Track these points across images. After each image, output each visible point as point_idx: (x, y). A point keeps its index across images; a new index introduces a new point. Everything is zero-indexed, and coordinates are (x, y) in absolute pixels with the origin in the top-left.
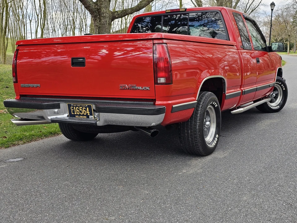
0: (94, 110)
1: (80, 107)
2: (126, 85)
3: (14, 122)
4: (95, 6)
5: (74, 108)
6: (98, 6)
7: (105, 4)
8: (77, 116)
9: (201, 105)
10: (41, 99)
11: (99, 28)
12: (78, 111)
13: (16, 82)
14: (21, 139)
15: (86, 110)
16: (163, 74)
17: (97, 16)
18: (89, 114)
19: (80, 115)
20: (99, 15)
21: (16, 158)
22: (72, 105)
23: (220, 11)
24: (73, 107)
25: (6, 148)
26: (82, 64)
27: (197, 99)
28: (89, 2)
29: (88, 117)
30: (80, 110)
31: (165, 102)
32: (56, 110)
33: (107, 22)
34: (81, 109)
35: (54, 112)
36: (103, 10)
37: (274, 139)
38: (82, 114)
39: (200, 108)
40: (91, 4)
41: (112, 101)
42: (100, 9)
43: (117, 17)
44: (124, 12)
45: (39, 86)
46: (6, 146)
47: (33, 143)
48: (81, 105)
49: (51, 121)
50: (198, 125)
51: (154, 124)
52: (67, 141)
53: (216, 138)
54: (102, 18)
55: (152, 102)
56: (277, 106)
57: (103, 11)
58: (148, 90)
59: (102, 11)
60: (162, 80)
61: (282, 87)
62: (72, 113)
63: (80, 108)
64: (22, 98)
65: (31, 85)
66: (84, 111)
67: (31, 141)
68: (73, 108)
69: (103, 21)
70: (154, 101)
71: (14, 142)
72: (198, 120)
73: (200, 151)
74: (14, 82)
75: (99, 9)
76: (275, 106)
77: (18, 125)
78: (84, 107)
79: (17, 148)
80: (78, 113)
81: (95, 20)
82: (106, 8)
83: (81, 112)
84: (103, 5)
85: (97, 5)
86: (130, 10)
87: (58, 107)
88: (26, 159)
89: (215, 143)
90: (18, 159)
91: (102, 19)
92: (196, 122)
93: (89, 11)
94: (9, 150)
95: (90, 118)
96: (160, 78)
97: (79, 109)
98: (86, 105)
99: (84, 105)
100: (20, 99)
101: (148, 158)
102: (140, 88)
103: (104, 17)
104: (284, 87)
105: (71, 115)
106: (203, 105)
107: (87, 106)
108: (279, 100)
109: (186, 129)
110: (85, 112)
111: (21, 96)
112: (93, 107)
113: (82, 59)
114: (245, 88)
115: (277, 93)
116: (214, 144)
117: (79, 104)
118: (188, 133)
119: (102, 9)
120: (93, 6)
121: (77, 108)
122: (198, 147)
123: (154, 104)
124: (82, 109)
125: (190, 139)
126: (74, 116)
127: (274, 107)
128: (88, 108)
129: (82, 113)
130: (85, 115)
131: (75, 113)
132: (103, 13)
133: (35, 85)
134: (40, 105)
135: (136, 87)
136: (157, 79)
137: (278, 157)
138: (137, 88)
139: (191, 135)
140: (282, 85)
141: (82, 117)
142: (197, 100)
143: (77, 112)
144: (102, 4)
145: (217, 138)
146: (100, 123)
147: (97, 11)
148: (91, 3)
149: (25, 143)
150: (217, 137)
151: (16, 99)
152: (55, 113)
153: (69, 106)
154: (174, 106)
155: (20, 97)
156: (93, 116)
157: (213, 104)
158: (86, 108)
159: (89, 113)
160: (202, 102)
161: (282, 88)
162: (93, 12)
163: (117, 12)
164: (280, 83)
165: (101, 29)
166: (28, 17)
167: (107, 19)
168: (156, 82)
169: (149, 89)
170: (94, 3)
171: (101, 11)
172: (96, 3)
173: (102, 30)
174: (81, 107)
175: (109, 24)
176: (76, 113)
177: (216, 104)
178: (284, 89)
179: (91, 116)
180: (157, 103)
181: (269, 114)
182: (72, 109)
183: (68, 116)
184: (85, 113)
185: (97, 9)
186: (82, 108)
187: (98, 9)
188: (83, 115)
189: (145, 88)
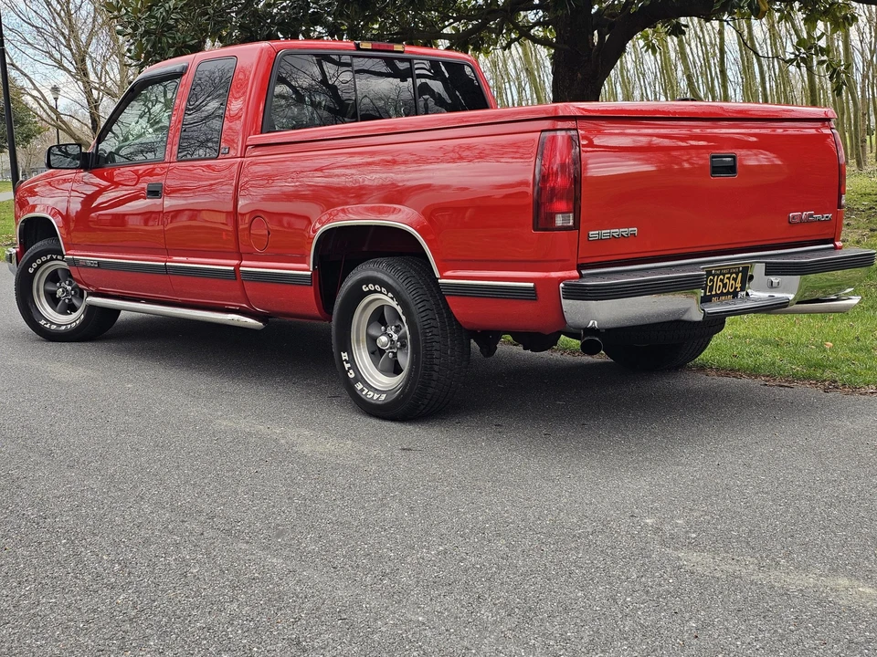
0: (751, 277)
1: (726, 273)
5: (714, 278)
8: (714, 299)
12: (720, 286)
15: (735, 279)
18: (738, 289)
19: (722, 294)
22: (713, 272)
26: (731, 169)
29: (735, 294)
30: (726, 281)
58: (830, 219)
62: (708, 293)
63: (725, 276)
65: (616, 232)
66: (731, 282)
78: (733, 273)
80: (719, 289)
83: (725, 285)
95: (739, 297)
97: (722, 281)
98: (739, 268)
99: (735, 268)
102: (821, 217)
110: (732, 285)
113: (730, 159)
117: (725, 268)
123: (835, 248)
124: (729, 278)
126: (710, 299)
128: (740, 275)
129: (725, 289)
130: (731, 293)
131: (714, 292)
138: (815, 218)
141: (724, 298)
143: (717, 287)
156: (745, 293)
158: (737, 274)
159: (739, 285)
174: (729, 273)
176: (716, 290)
179: (742, 293)
182: (710, 281)
184: (732, 288)
188: (728, 293)
189: (826, 217)
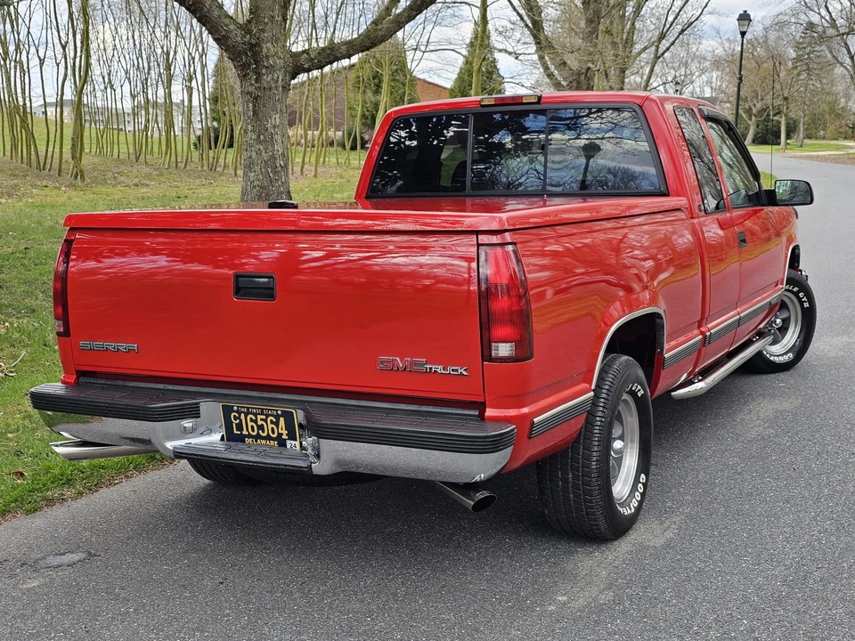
0: (301, 426)
1: (259, 414)
2: (398, 359)
3: (60, 450)
4: (244, 37)
5: (240, 416)
6: (251, 37)
7: (272, 29)
8: (248, 441)
9: (602, 400)
10: (142, 385)
11: (256, 98)
12: (252, 427)
13: (64, 334)
14: (69, 482)
15: (277, 424)
16: (506, 330)
17: (250, 64)
18: (285, 437)
19: (258, 437)
20: (256, 62)
21: (64, 554)
22: (235, 408)
23: (641, 107)
24: (239, 413)
25: (28, 512)
26: (267, 292)
27: (593, 387)
28: (227, 26)
29: (282, 443)
30: (260, 423)
31: (512, 412)
32: (188, 423)
33: (277, 81)
34: (262, 420)
35: (182, 429)
36: (267, 47)
37: (794, 475)
38: (265, 434)
39: (601, 409)
40: (231, 31)
41: (353, 402)
42: (258, 44)
43: (306, 66)
44: (328, 52)
45: (136, 348)
46: (28, 507)
47: (104, 494)
48: (262, 410)
49: (175, 456)
50: (595, 459)
51: (482, 475)
52: (202, 485)
53: (640, 485)
54: (264, 71)
55: (475, 409)
56: (786, 353)
57: (268, 49)
58: (462, 374)
59: (265, 50)
60: (504, 350)
61: (799, 299)
62: (235, 432)
63: (259, 417)
64: (82, 380)
65: (111, 346)
66: (270, 426)
67: (98, 486)
68: (239, 418)
69: (267, 78)
70: (481, 407)
71: (47, 490)
72: (596, 443)
73: (599, 529)
74: (59, 334)
75: (255, 45)
76: (782, 355)
77: (72, 458)
78: (270, 415)
79: (59, 512)
80: (253, 431)
81: (243, 77)
82: (276, 41)
83: (261, 428)
84: (266, 35)
85: (250, 33)
86: (344, 48)
87: (194, 412)
88: (95, 555)
89: (639, 499)
90: (71, 556)
91: (264, 75)
92: (588, 448)
93: (226, 50)
94: (40, 521)
95: (288, 446)
96: (496, 344)
97: (256, 421)
98: (277, 411)
99: (271, 410)
100: (77, 383)
101: (447, 547)
102: (440, 369)
103: (271, 68)
104: (805, 299)
105: (231, 437)
106: (609, 398)
107: (279, 412)
108: (791, 337)
109: (561, 469)
110: (273, 429)
111: (80, 374)
112: (299, 416)
113: (266, 280)
114: (710, 326)
115: (785, 315)
116: (634, 503)
117: (255, 407)
118: (566, 481)
119: (264, 46)
120: (237, 37)
121: (251, 418)
122: (595, 520)
123: (482, 417)
124: (266, 421)
125: (572, 496)
126: (241, 439)
127: (778, 356)
128: (282, 420)
129: (263, 432)
130: (274, 439)
131: (245, 432)
132: (267, 57)
133: (123, 346)
134: (143, 409)
135: (428, 366)
136: (490, 346)
137: (819, 540)
138: (431, 368)
139: (576, 487)
140: (801, 295)
141: (263, 442)
142: (594, 390)
143: (249, 427)
144: (263, 31)
145: (643, 484)
146: (320, 468)
147: (250, 51)
148: (232, 27)
149: (81, 494)
150: (641, 481)
151: (63, 382)
152: (186, 432)
153: (227, 411)
154: (536, 420)
155: (78, 378)
156: (297, 443)
157: (633, 389)
158: (277, 417)
159: (285, 432)
160: (605, 391)
161: (801, 303)
162: (239, 53)
163: (308, 54)
164: (796, 289)
165: (261, 102)
166: (33, 50)
167: (280, 75)
168: (486, 356)
169: (465, 373)
170: (241, 27)
171: (261, 51)
172: (245, 28)
173: (264, 106)
174: (262, 414)
175: (283, 87)
176: (247, 430)
177: (639, 387)
178: (806, 305)
179: (293, 443)
180: (489, 412)
181: (765, 377)
182: (235, 418)
183: (222, 439)
184: (273, 433)
185: (250, 44)
186: (264, 417)
187: (252, 46)
188: (268, 438)
189: (453, 370)
